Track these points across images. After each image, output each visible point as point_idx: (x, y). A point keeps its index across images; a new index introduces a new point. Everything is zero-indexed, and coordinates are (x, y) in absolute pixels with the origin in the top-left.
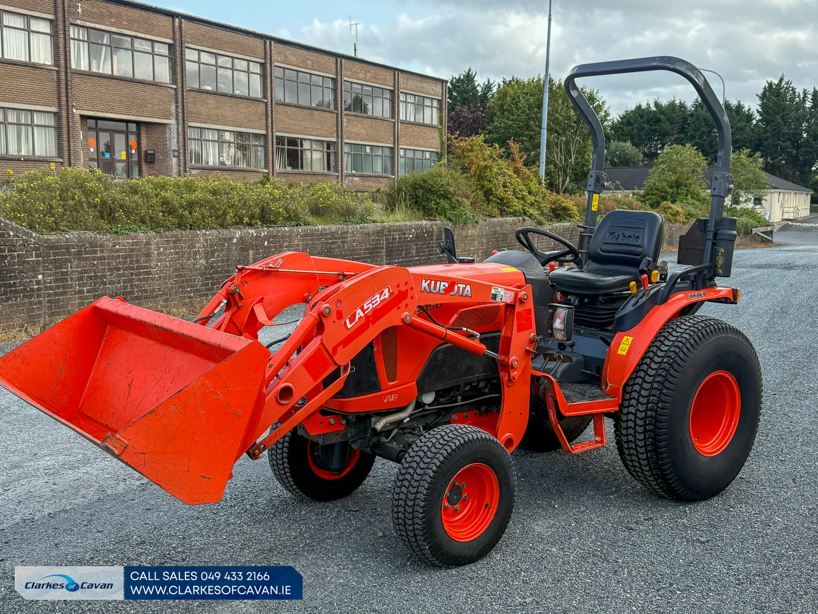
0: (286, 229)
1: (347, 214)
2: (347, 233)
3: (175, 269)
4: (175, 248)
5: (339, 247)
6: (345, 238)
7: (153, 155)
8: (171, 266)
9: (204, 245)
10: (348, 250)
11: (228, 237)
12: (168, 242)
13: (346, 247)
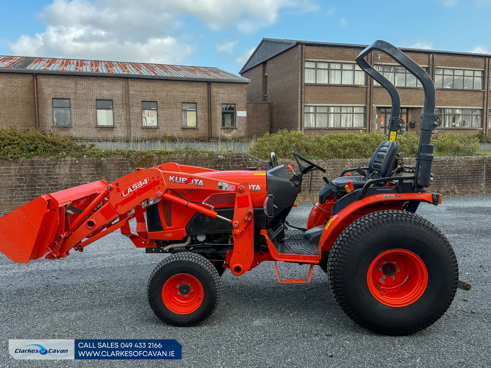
0: (407, 158)
1: (457, 150)
2: (453, 161)
3: (333, 177)
4: (333, 167)
5: (447, 169)
6: (452, 164)
7: (414, 123)
8: (330, 175)
9: (351, 166)
10: (454, 171)
11: (366, 162)
12: (329, 164)
13: (453, 169)
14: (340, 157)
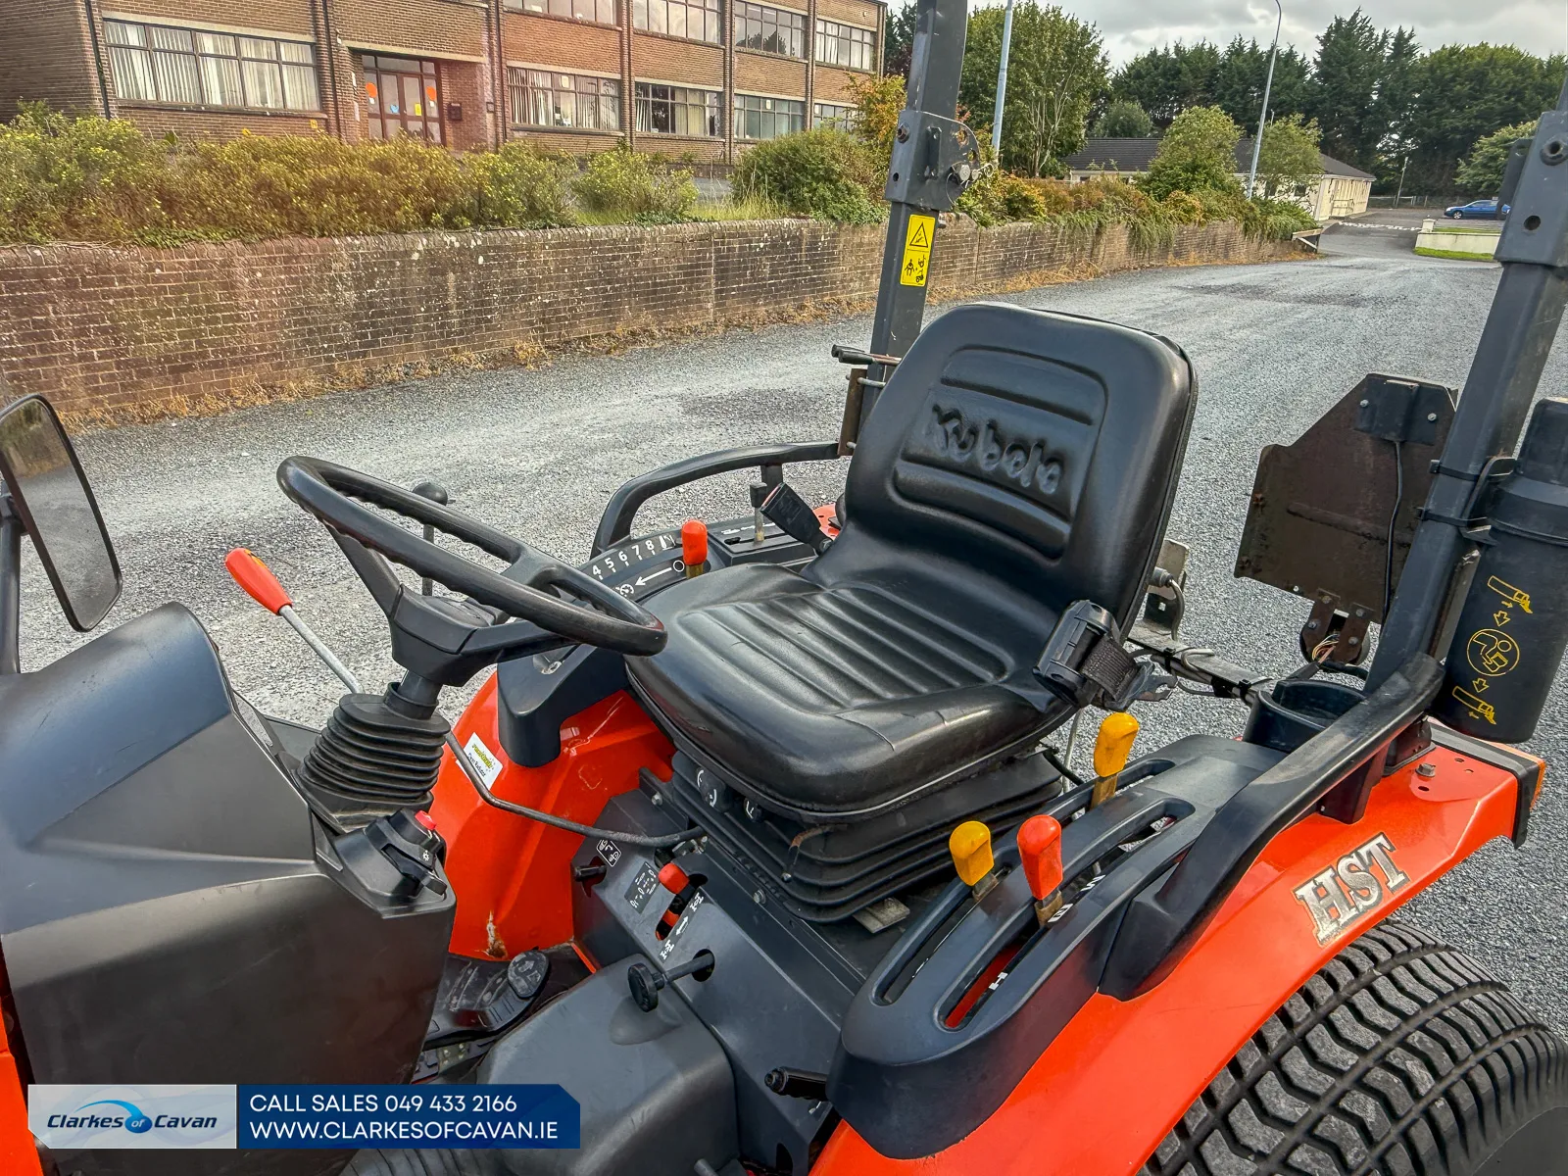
0: (521, 234)
1: (645, 207)
2: (641, 240)
3: (292, 310)
4: (288, 271)
5: (627, 264)
6: (638, 249)
7: (459, 108)
8: (281, 303)
9: (351, 265)
10: (644, 270)
11: (402, 249)
12: (272, 261)
13: (640, 264)
14: (303, 229)
